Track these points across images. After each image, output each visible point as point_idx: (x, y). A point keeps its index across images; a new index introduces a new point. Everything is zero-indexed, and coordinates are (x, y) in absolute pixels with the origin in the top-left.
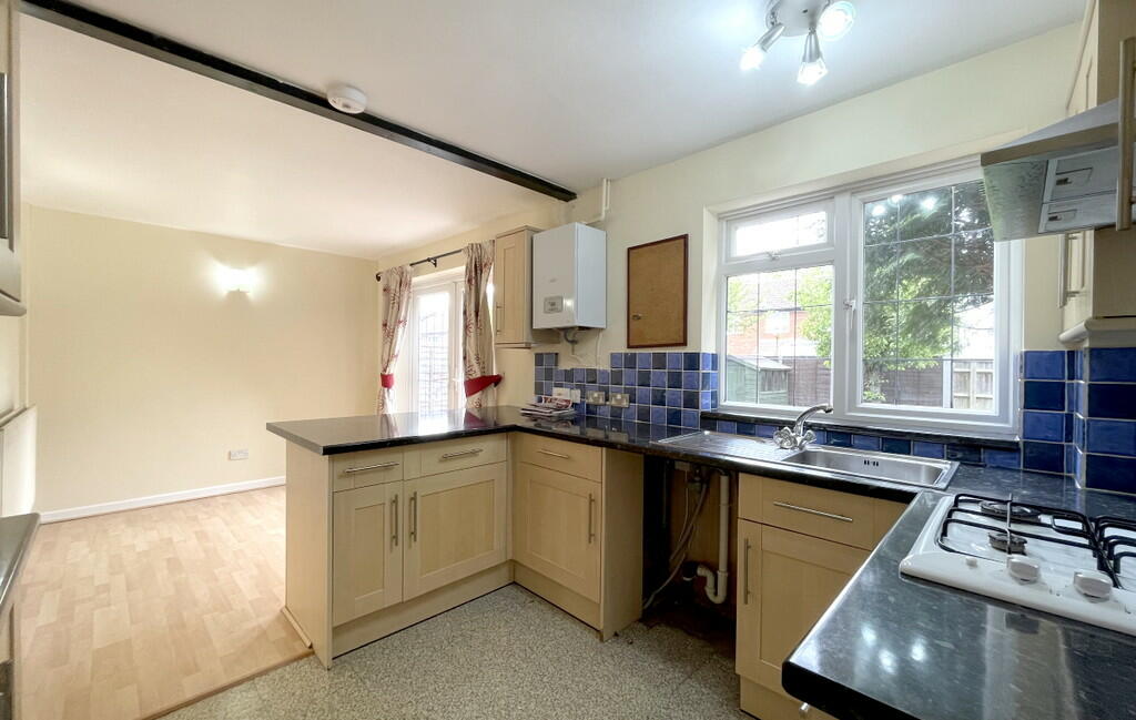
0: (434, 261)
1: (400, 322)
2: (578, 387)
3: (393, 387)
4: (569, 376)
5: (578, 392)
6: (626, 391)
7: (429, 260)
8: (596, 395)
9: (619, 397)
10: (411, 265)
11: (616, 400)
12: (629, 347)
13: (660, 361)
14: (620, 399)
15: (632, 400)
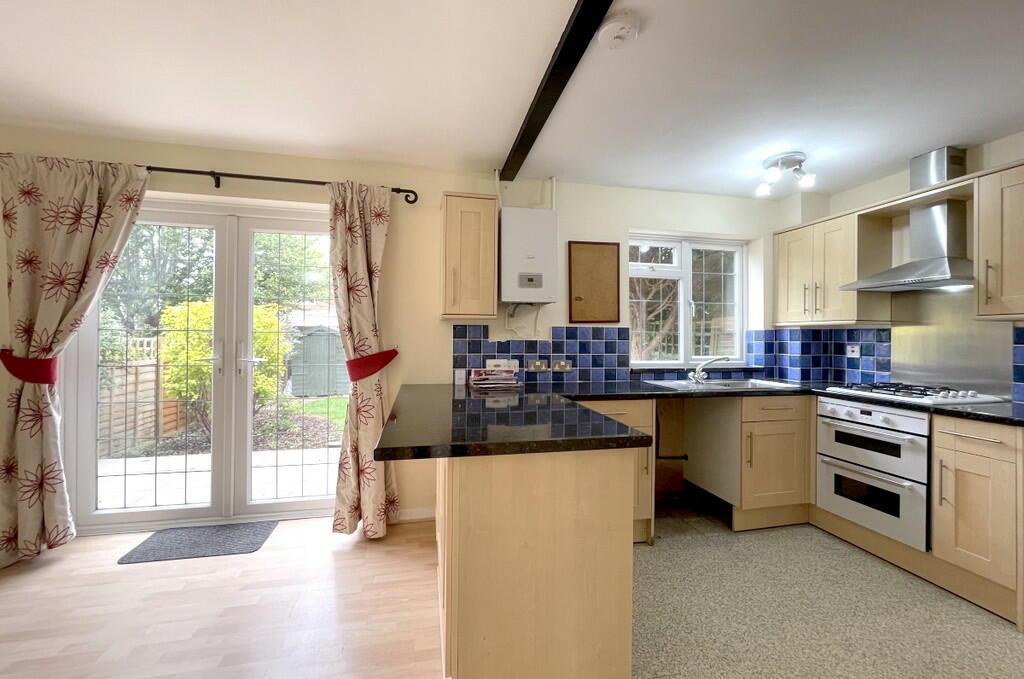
0: (217, 177)
1: (107, 263)
2: (514, 357)
3: (56, 383)
4: (504, 348)
5: (517, 362)
6: (568, 357)
7: (212, 174)
8: (538, 363)
9: (563, 363)
10: (149, 168)
11: (560, 366)
12: (571, 322)
13: (597, 333)
14: (562, 365)
15: (574, 365)
